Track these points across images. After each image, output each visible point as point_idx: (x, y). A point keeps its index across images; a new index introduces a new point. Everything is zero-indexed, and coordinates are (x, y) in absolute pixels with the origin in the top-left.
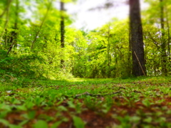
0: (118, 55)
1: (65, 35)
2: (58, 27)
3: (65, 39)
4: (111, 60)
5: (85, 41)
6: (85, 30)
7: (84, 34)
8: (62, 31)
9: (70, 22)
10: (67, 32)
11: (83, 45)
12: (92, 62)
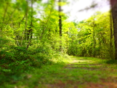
0: (101, 39)
1: (62, 27)
2: (57, 22)
3: (62, 30)
4: (96, 43)
5: (76, 29)
6: (76, 22)
7: (75, 25)
8: (60, 25)
9: (65, 18)
10: (63, 25)
11: (75, 33)
12: (81, 45)
